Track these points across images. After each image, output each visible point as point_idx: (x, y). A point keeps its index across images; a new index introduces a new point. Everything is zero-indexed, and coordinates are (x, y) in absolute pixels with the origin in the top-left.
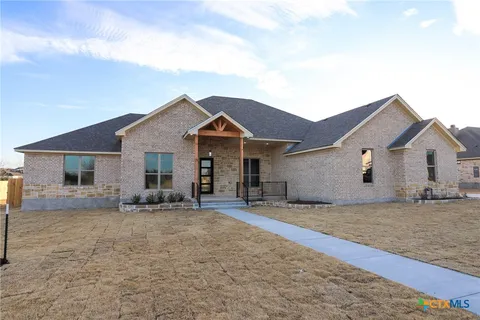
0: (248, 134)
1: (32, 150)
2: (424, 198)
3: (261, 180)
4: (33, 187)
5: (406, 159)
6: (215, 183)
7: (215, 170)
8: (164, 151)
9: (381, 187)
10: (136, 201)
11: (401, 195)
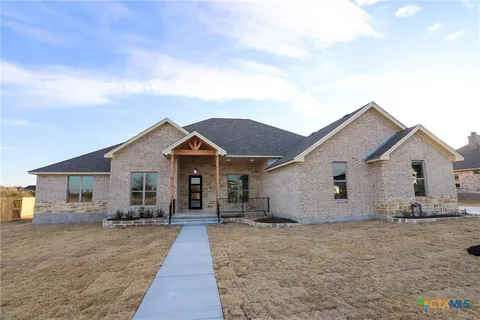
0: (221, 151)
1: (42, 172)
2: (406, 216)
3: (250, 196)
4: (44, 205)
5: (385, 172)
6: (204, 200)
7: (204, 187)
8: (149, 170)
9: (358, 204)
10: (119, 217)
11: (381, 212)
